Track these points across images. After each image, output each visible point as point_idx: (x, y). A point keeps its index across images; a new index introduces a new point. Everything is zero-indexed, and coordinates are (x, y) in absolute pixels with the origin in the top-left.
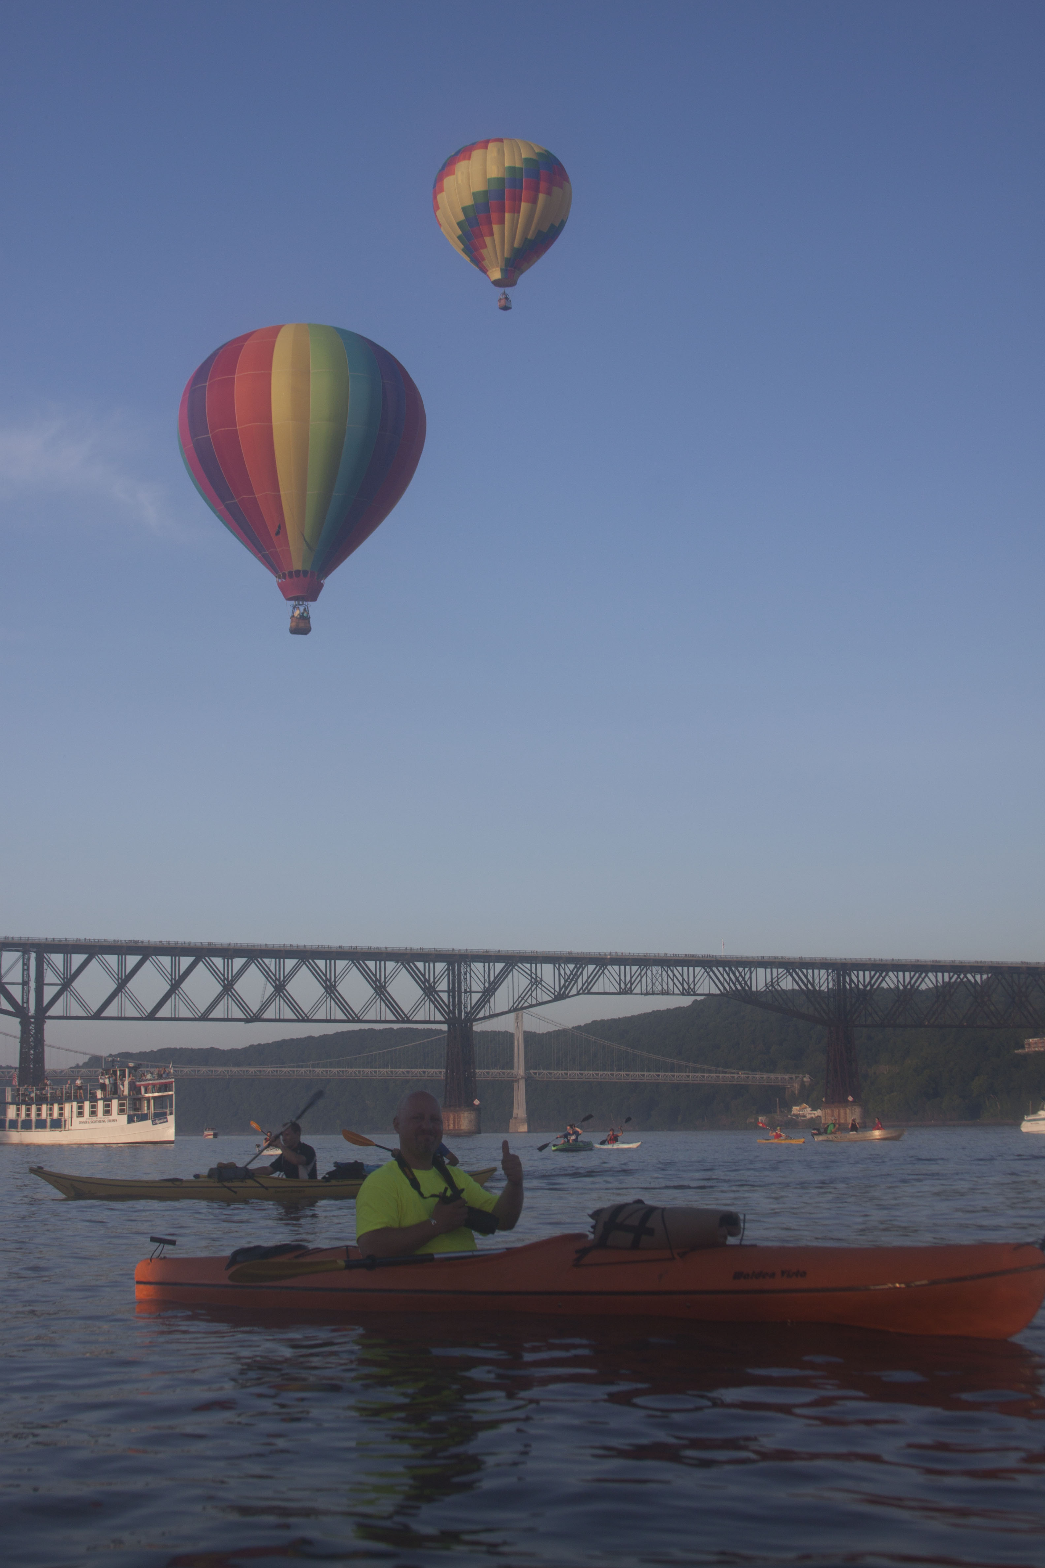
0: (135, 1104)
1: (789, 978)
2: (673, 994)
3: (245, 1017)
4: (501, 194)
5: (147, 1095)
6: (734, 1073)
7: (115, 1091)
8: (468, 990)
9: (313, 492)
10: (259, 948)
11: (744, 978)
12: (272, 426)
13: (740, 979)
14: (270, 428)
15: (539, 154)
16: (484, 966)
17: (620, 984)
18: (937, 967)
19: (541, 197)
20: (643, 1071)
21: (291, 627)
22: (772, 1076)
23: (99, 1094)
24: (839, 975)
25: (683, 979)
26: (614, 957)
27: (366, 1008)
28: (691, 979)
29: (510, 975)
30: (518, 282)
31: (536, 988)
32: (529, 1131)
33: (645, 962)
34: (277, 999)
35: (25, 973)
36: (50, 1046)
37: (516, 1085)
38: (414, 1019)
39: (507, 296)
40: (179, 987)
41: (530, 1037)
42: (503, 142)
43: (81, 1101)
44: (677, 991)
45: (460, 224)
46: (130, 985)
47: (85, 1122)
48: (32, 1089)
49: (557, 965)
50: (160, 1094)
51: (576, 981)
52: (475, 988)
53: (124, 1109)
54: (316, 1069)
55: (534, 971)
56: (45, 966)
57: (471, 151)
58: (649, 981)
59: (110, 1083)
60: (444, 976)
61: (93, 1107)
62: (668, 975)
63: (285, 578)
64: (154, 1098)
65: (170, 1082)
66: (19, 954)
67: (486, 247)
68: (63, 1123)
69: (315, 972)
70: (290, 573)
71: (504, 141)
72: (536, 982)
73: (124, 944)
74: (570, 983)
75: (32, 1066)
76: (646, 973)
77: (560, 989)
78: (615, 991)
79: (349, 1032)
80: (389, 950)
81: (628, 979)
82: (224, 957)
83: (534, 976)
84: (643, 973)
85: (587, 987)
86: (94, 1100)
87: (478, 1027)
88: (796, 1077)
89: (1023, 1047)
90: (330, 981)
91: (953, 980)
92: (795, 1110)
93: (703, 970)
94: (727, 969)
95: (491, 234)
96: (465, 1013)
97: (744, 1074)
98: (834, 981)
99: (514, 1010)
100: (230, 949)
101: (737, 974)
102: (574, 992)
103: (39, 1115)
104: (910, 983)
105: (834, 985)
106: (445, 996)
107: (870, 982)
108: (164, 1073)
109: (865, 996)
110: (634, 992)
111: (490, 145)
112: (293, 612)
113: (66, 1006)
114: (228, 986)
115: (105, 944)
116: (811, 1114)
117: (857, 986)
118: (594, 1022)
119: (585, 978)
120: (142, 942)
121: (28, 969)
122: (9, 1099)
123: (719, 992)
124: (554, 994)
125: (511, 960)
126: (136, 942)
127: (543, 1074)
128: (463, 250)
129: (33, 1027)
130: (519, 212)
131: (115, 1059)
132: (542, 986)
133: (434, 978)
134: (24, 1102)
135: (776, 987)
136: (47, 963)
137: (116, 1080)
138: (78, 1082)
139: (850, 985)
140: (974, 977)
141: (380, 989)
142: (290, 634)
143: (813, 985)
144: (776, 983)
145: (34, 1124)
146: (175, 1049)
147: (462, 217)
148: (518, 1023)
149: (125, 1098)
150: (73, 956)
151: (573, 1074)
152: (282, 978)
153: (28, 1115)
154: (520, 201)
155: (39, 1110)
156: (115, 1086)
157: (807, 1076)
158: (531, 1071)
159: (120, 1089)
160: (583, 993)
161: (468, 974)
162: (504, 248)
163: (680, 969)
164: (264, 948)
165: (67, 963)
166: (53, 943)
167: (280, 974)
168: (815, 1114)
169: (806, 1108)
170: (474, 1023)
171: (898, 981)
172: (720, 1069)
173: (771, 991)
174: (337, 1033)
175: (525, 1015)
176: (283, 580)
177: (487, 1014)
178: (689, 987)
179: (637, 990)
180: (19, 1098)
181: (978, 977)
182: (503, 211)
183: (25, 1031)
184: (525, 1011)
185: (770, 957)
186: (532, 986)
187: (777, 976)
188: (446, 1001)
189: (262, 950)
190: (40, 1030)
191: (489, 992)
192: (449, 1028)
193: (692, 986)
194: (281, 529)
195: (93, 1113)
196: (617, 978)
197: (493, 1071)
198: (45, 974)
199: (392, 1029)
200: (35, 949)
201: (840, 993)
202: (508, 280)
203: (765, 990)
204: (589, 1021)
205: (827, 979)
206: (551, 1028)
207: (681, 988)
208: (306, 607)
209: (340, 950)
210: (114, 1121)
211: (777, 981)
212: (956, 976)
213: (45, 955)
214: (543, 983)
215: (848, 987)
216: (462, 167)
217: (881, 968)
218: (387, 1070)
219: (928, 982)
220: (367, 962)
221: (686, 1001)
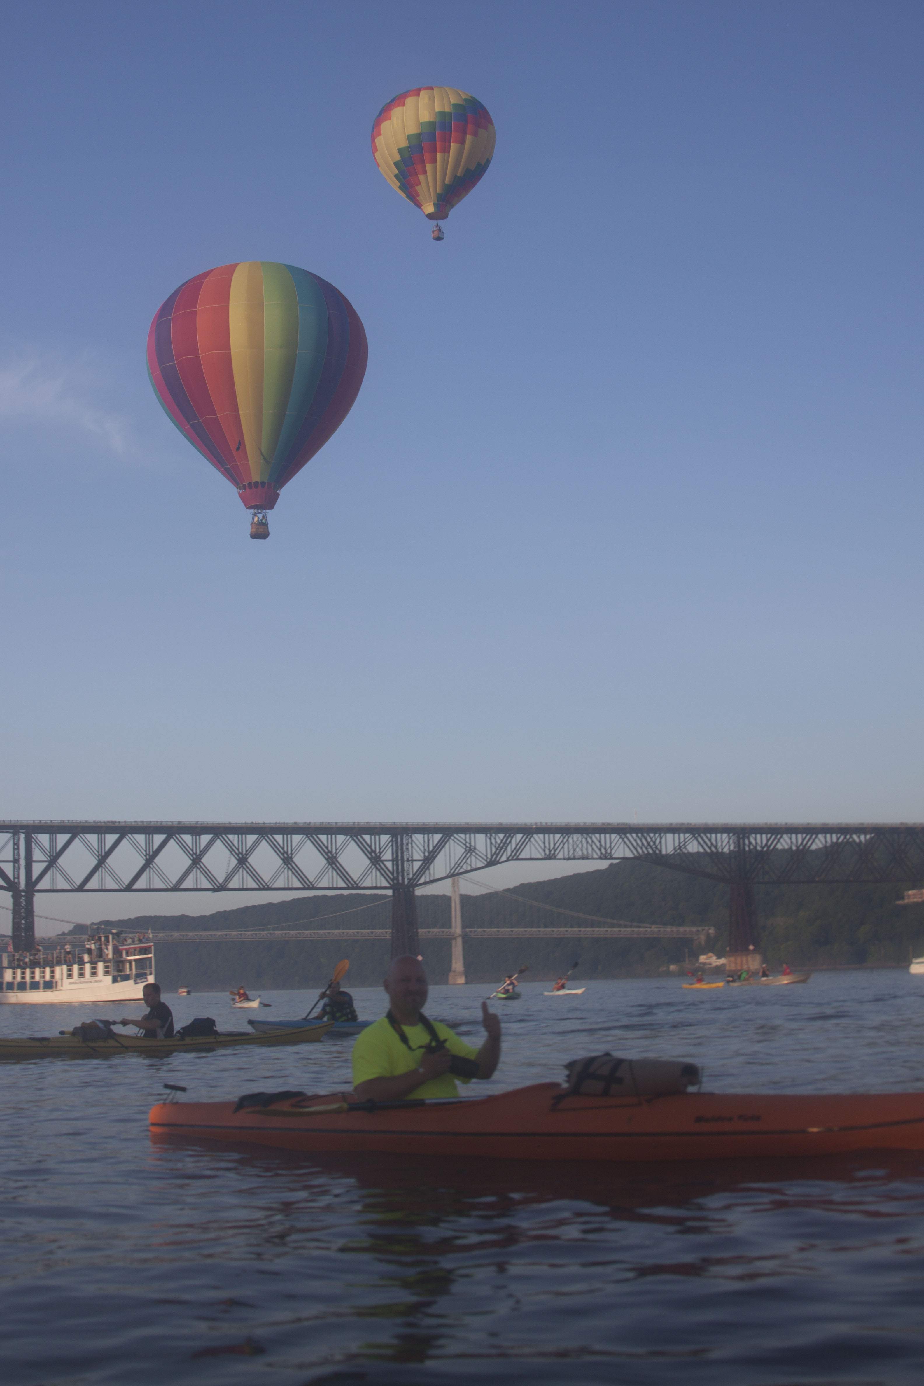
0: (118, 966)
1: (695, 842)
2: (592, 858)
3: (212, 887)
4: (432, 136)
5: (129, 958)
6: (647, 927)
7: (100, 955)
8: (410, 859)
9: (268, 411)
10: (223, 825)
11: (654, 843)
12: (230, 353)
13: (652, 844)
14: (229, 356)
15: (466, 100)
16: (424, 837)
17: (544, 851)
18: (826, 829)
19: (469, 138)
20: (566, 927)
21: (251, 532)
22: (681, 929)
23: (86, 958)
24: (739, 839)
25: (601, 845)
26: (538, 826)
27: (320, 876)
28: (608, 845)
29: (447, 845)
30: (449, 214)
31: (470, 856)
32: (467, 983)
33: (566, 830)
34: (241, 870)
35: (16, 852)
36: (39, 916)
37: (453, 942)
38: (362, 886)
39: (440, 228)
40: (153, 861)
41: (465, 900)
42: (433, 90)
43: (70, 964)
44: (595, 856)
45: (396, 164)
46: (110, 860)
47: (74, 983)
48: (26, 954)
49: (489, 835)
50: (141, 957)
51: (506, 849)
52: (416, 857)
53: (108, 971)
54: (276, 932)
55: (468, 840)
56: (33, 846)
57: (405, 98)
58: (571, 847)
59: (96, 948)
60: (388, 847)
61: (81, 969)
62: (587, 842)
63: (245, 490)
64: (135, 960)
65: (149, 946)
66: (10, 835)
67: (420, 184)
68: (54, 985)
69: (274, 846)
70: (250, 484)
71: (434, 88)
72: (470, 850)
73: (103, 824)
74: (501, 850)
75: (23, 934)
76: (567, 840)
77: (492, 856)
78: (540, 857)
79: (304, 898)
80: (339, 825)
81: (552, 846)
82: (192, 834)
83: (468, 845)
84: (565, 840)
85: (515, 854)
86: (81, 963)
87: (419, 892)
88: (703, 930)
89: (903, 898)
90: (287, 853)
91: (840, 840)
92: (702, 958)
93: (618, 837)
94: (640, 835)
95: (425, 172)
96: (408, 879)
97: (657, 928)
98: (735, 843)
99: (452, 875)
100: (198, 827)
101: (649, 840)
102: (504, 858)
103: (33, 978)
104: (802, 844)
105: (735, 847)
106: (389, 865)
107: (766, 844)
108: (144, 937)
109: (763, 856)
110: (558, 857)
111: (422, 93)
112: (253, 519)
113: (53, 880)
114: (196, 860)
115: (86, 825)
116: (716, 962)
117: (755, 847)
118: (522, 885)
119: (514, 846)
120: (119, 822)
121: (18, 849)
122: (5, 963)
123: (631, 856)
124: (486, 860)
125: (448, 832)
126: (113, 822)
127: (478, 932)
128: (400, 188)
129: (24, 900)
130: (449, 152)
131: (100, 926)
132: (476, 854)
133: (380, 849)
134: (19, 966)
135: (684, 850)
136: (35, 843)
137: (101, 945)
138: (68, 948)
139: (749, 846)
140: (859, 837)
141: (332, 860)
142: (251, 539)
143: (716, 847)
144: (683, 846)
145: (28, 986)
146: (150, 917)
147: (398, 158)
148: (454, 887)
149: (109, 961)
150: (58, 836)
151: (505, 931)
152: (244, 852)
153: (23, 978)
154: (451, 143)
155: (33, 973)
156: (100, 951)
157: (713, 928)
158: (468, 930)
159: (105, 952)
160: (512, 860)
161: (410, 845)
162: (436, 184)
163: (597, 836)
164: (228, 825)
165: (53, 842)
166: (40, 825)
167: (242, 848)
168: (719, 962)
169: (711, 957)
170: (416, 888)
171: (792, 843)
172: (635, 924)
173: (679, 854)
174: (294, 900)
175: (461, 880)
176: (244, 491)
177: (428, 880)
178: (606, 852)
179: (560, 856)
180: (14, 963)
181: (862, 837)
182: (434, 151)
183: (16, 903)
184: (461, 876)
185: (677, 824)
186: (467, 854)
187: (684, 841)
188: (391, 869)
189: (227, 827)
190: (30, 903)
191: (428, 860)
192: (394, 893)
193: (609, 851)
194: (241, 445)
195: (81, 975)
196: (542, 846)
197: (433, 930)
198: (33, 852)
199: (342, 895)
200: (24, 831)
201: (740, 854)
202: (441, 213)
203: (674, 854)
204: (518, 884)
205: (729, 842)
206: (484, 891)
207: (599, 852)
208: (265, 515)
209: (295, 826)
210: (100, 981)
211: (684, 844)
212: (842, 837)
213: (33, 835)
214: (477, 852)
215: (747, 849)
216: (397, 113)
217: (776, 831)
218: (339, 931)
219: (819, 843)
220: (320, 836)
221: (603, 865)
